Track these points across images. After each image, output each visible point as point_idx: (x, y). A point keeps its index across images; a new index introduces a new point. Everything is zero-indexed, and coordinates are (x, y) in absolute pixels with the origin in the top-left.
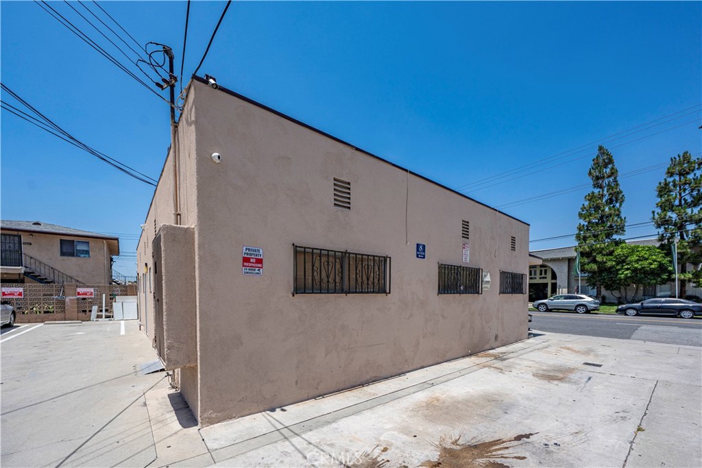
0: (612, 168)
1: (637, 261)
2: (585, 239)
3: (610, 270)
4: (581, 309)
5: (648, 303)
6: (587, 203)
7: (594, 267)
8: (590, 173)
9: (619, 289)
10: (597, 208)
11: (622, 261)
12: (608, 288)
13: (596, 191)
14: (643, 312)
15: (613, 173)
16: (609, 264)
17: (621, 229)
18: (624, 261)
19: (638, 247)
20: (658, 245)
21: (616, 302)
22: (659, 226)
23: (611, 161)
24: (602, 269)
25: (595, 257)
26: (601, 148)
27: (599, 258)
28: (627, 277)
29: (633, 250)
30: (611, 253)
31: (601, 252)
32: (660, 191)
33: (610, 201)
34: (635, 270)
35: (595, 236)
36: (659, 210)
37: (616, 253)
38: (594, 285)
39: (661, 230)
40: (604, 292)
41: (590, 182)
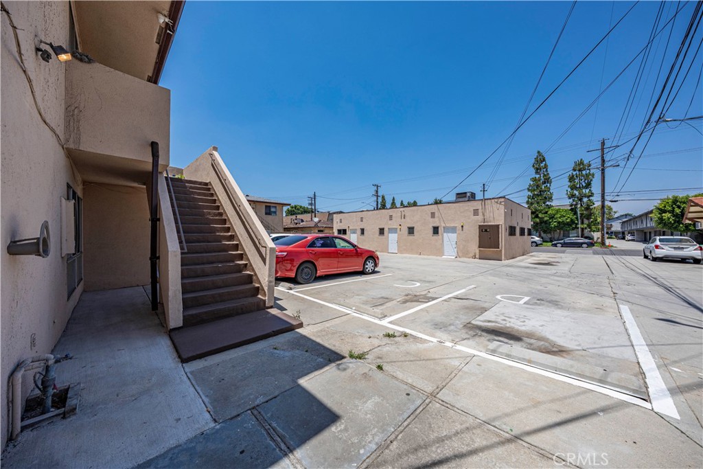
0: (545, 165)
1: (560, 218)
2: (532, 204)
3: (546, 222)
4: (534, 244)
5: (567, 240)
6: (532, 183)
7: (538, 220)
8: (533, 166)
9: (550, 233)
10: (538, 186)
11: (552, 217)
12: (545, 232)
13: (537, 176)
14: (565, 245)
15: (546, 166)
16: (546, 219)
17: (550, 199)
18: (553, 217)
19: (560, 209)
20: (570, 208)
21: (549, 240)
22: (570, 198)
23: (544, 160)
24: (542, 222)
25: (538, 215)
26: (539, 152)
27: (540, 215)
28: (555, 226)
29: (558, 211)
30: (546, 213)
31: (540, 212)
32: (570, 179)
33: (544, 183)
34: (559, 223)
35: (538, 203)
36: (569, 190)
37: (549, 213)
38: (537, 231)
39: (571, 200)
40: (543, 234)
41: (534, 171)
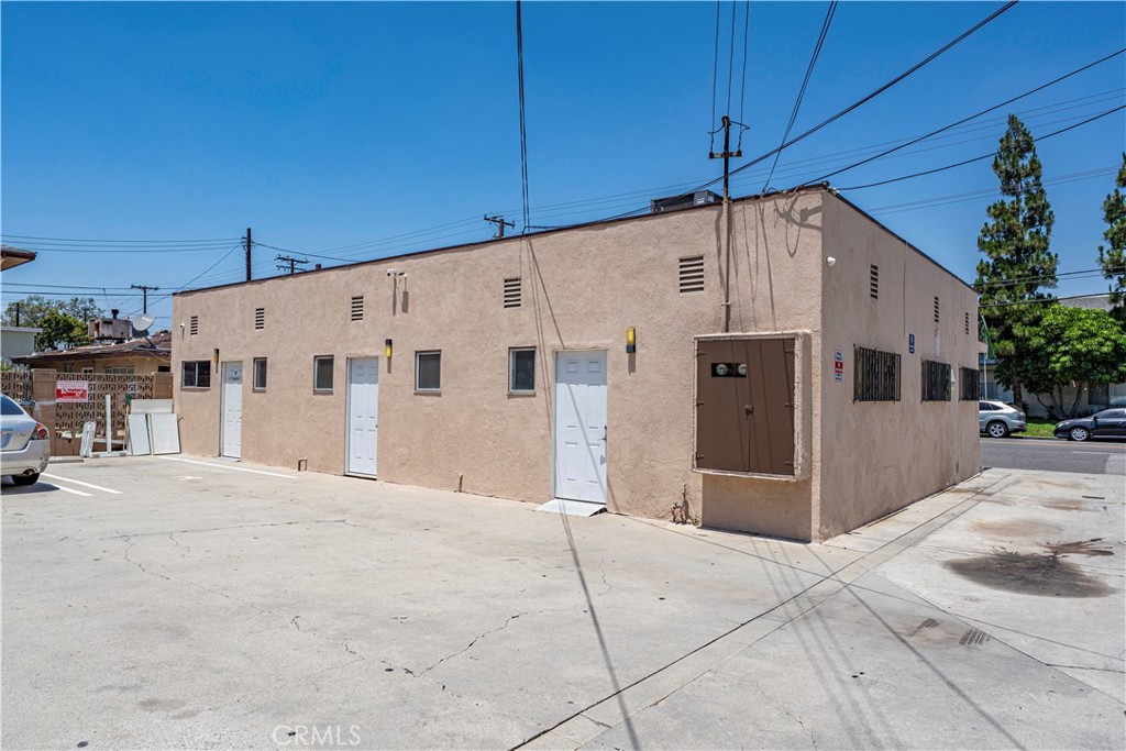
0: (1033, 161)
1: (1080, 338)
2: (992, 291)
3: (1036, 354)
4: (997, 430)
5: (1105, 417)
6: (991, 222)
7: (1010, 346)
8: (996, 166)
9: (1049, 390)
10: (1010, 233)
11: (1055, 337)
12: (1032, 387)
13: (1009, 200)
14: (1099, 433)
15: (1035, 169)
16: (1036, 342)
17: (1049, 276)
18: (1058, 338)
19: (1078, 311)
20: (1109, 308)
21: (1045, 415)
22: (1109, 274)
23: (1029, 147)
24: (1024, 352)
25: (1010, 327)
26: (1012, 120)
27: (1017, 330)
28: (1064, 368)
29: (1073, 317)
30: (1036, 322)
31: (1019, 319)
32: (1109, 211)
33: (1030, 222)
34: (1077, 355)
35: (1010, 288)
36: (1108, 246)
37: (1045, 322)
38: (1007, 382)
39: (1115, 281)
40: (1026, 396)
41: (998, 183)
